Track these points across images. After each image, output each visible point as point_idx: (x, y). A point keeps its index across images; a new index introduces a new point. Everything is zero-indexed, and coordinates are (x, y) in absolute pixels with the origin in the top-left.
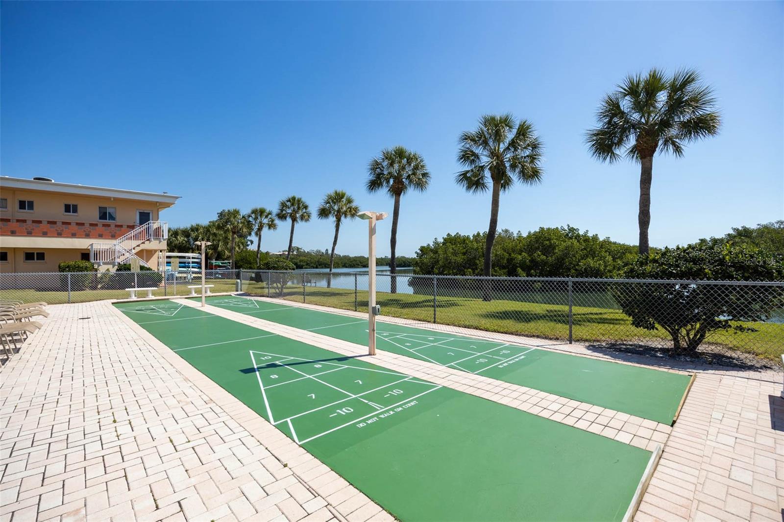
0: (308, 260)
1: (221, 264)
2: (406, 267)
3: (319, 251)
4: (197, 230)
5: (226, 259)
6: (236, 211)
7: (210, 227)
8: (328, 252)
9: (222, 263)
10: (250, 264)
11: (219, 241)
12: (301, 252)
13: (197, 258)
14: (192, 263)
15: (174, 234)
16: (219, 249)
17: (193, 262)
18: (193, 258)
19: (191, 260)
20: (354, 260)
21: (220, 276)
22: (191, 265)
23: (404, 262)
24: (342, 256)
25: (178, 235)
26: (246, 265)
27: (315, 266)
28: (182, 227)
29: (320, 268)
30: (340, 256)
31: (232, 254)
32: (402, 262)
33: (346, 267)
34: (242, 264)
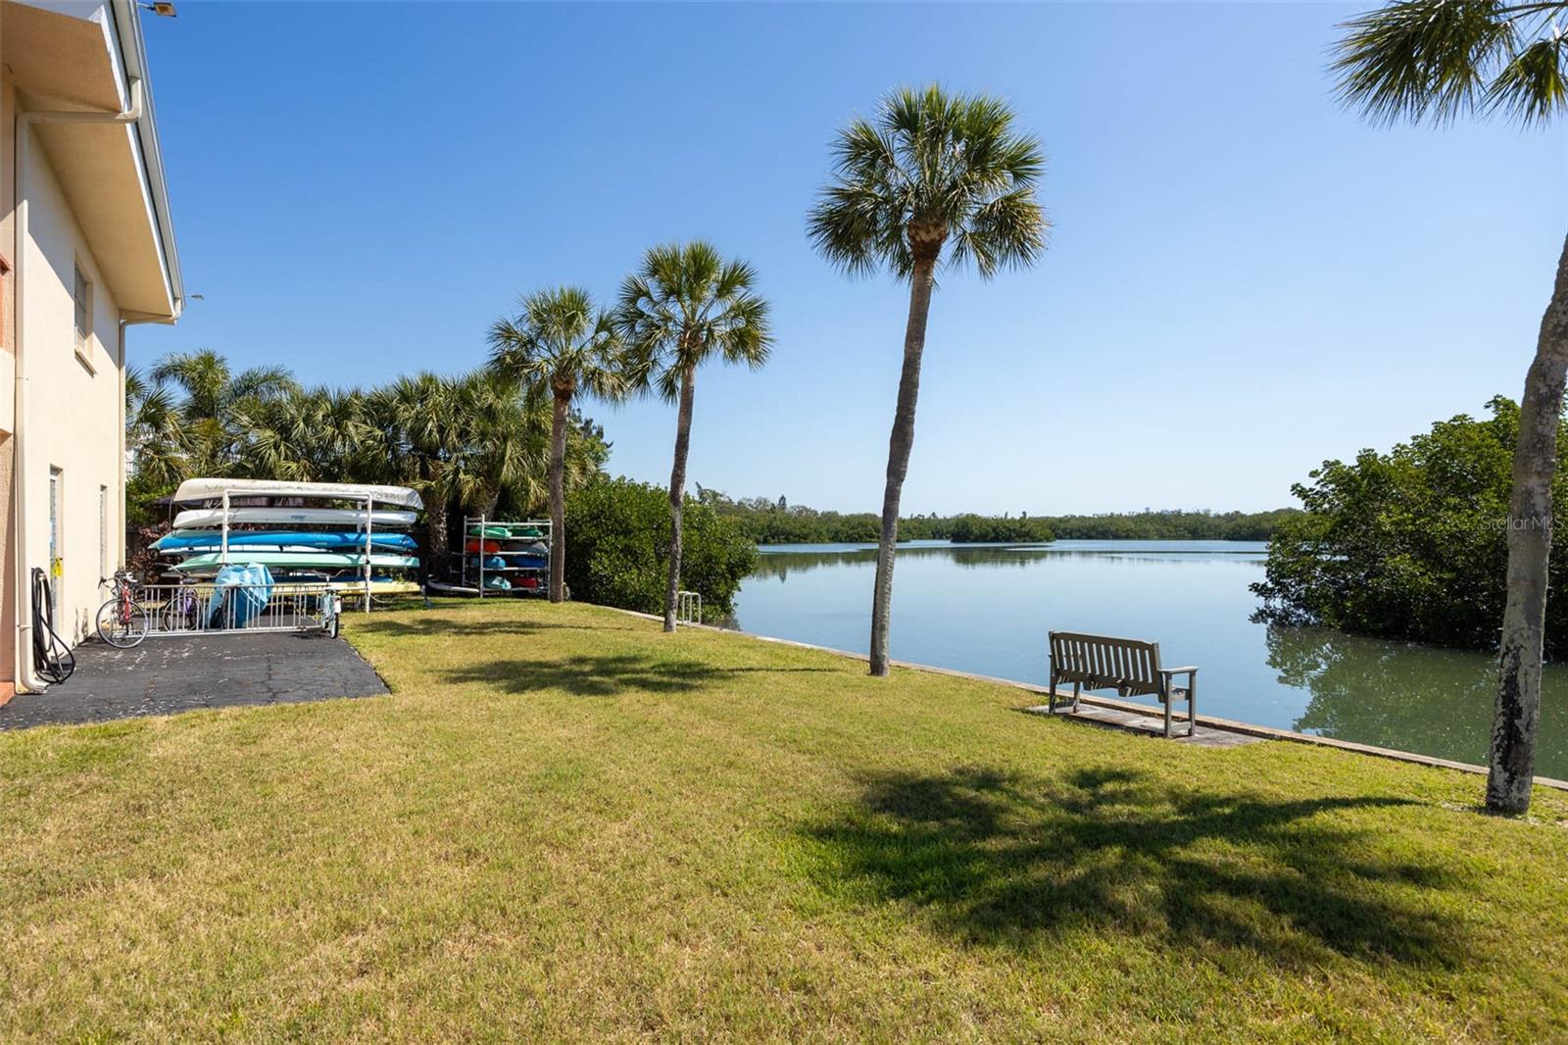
0: (744, 524)
1: (509, 534)
2: (999, 541)
3: (762, 502)
4: (423, 394)
5: (533, 516)
6: (572, 296)
7: (475, 388)
8: (784, 504)
9: (515, 532)
10: (627, 532)
11: (505, 439)
12: (723, 502)
13: (402, 509)
14: (375, 531)
15: (333, 413)
16: (507, 472)
17: (379, 527)
18: (378, 506)
19: (371, 517)
20: (860, 523)
21: (507, 585)
22: (369, 538)
23: (994, 530)
24: (820, 512)
25: (348, 416)
26: (611, 538)
27: (761, 538)
28: (367, 391)
29: (775, 543)
30: (816, 513)
31: (554, 494)
32: (990, 530)
33: (841, 541)
34: (594, 534)
